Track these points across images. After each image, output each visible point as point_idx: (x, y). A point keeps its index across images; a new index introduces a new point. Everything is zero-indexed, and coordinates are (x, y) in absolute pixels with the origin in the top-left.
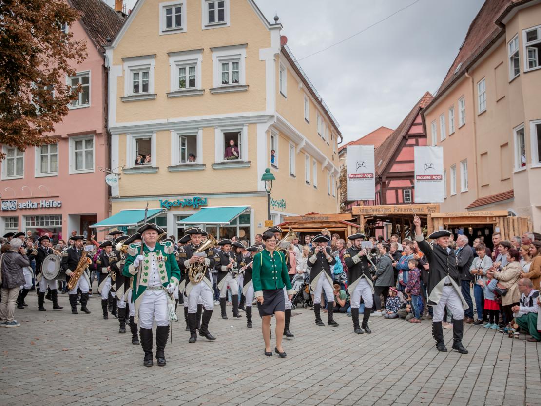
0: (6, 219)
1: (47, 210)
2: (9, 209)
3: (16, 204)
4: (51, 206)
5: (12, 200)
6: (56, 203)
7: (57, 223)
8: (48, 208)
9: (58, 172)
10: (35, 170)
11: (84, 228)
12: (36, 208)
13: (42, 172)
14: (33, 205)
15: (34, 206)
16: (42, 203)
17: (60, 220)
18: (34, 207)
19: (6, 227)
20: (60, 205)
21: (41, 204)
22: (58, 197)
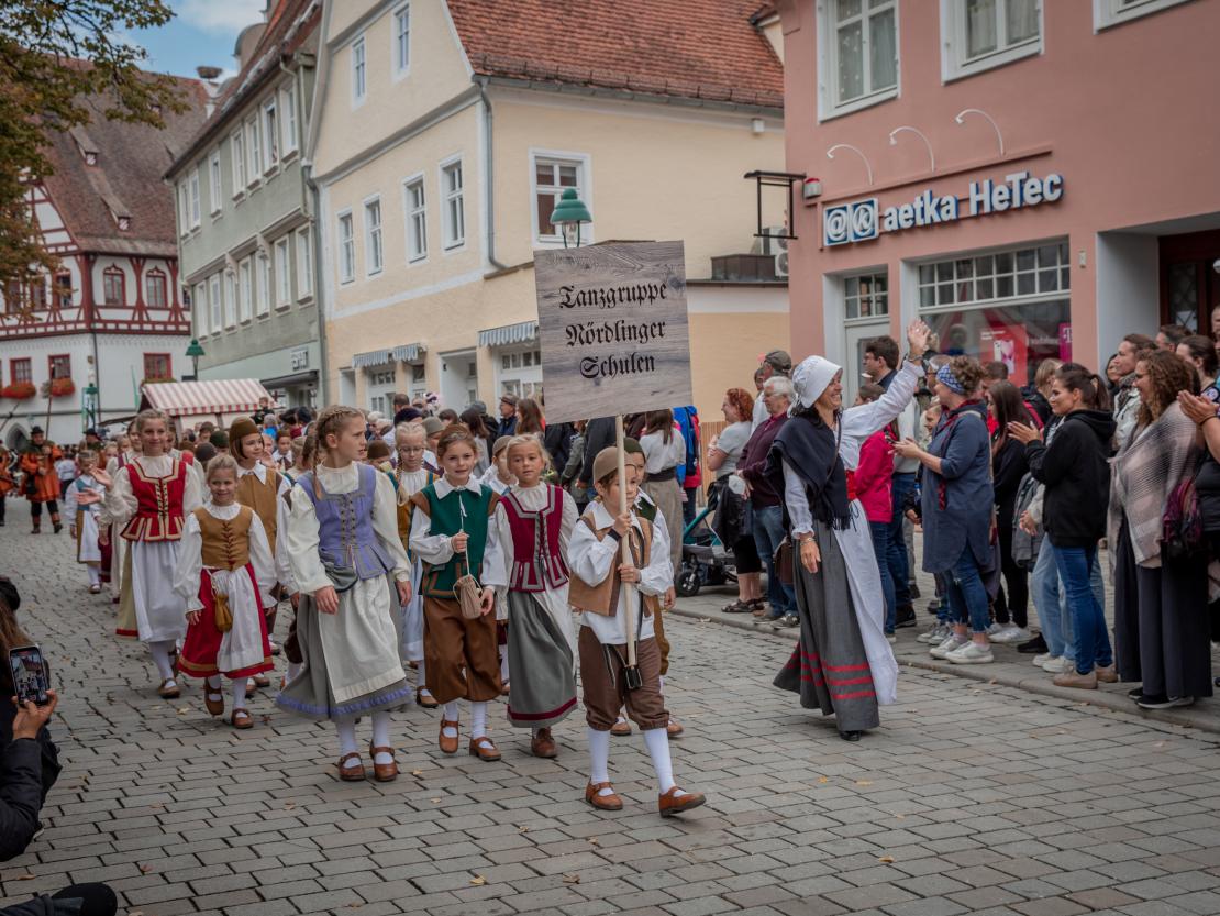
0: (845, 282)
1: (999, 221)
2: (853, 240)
3: (874, 213)
4: (1016, 203)
5: (861, 199)
6: (1039, 184)
7: (1048, 282)
8: (1003, 213)
9: (1042, 36)
10: (944, 52)
11: (1178, 298)
12: (955, 222)
13: (971, 54)
14: (939, 207)
15: (943, 211)
16: (978, 193)
17: (1059, 267)
18: (946, 217)
19: (848, 317)
20: (1057, 193)
21: (974, 198)
22: (1047, 154)
